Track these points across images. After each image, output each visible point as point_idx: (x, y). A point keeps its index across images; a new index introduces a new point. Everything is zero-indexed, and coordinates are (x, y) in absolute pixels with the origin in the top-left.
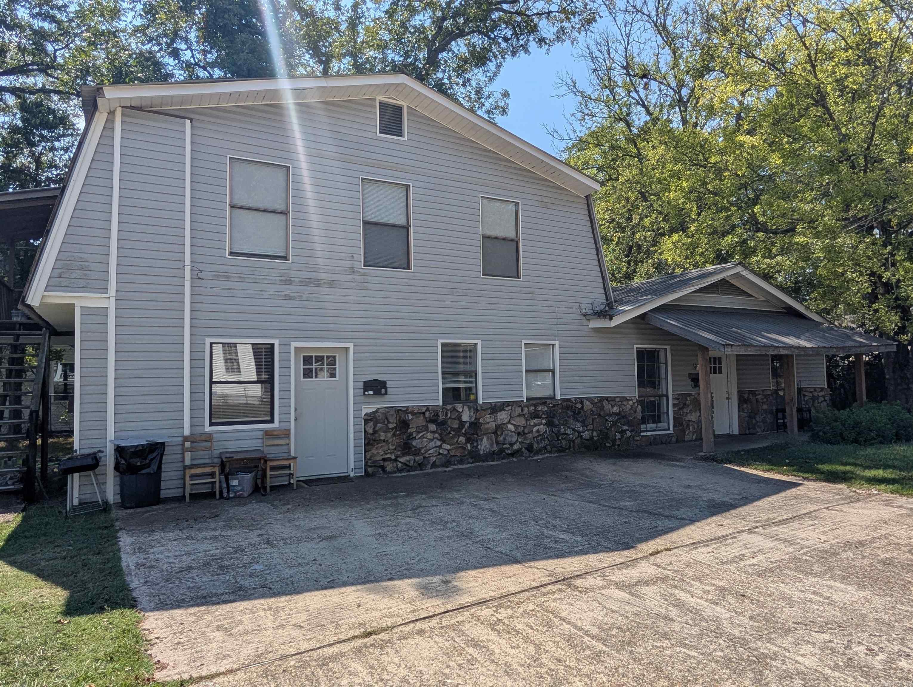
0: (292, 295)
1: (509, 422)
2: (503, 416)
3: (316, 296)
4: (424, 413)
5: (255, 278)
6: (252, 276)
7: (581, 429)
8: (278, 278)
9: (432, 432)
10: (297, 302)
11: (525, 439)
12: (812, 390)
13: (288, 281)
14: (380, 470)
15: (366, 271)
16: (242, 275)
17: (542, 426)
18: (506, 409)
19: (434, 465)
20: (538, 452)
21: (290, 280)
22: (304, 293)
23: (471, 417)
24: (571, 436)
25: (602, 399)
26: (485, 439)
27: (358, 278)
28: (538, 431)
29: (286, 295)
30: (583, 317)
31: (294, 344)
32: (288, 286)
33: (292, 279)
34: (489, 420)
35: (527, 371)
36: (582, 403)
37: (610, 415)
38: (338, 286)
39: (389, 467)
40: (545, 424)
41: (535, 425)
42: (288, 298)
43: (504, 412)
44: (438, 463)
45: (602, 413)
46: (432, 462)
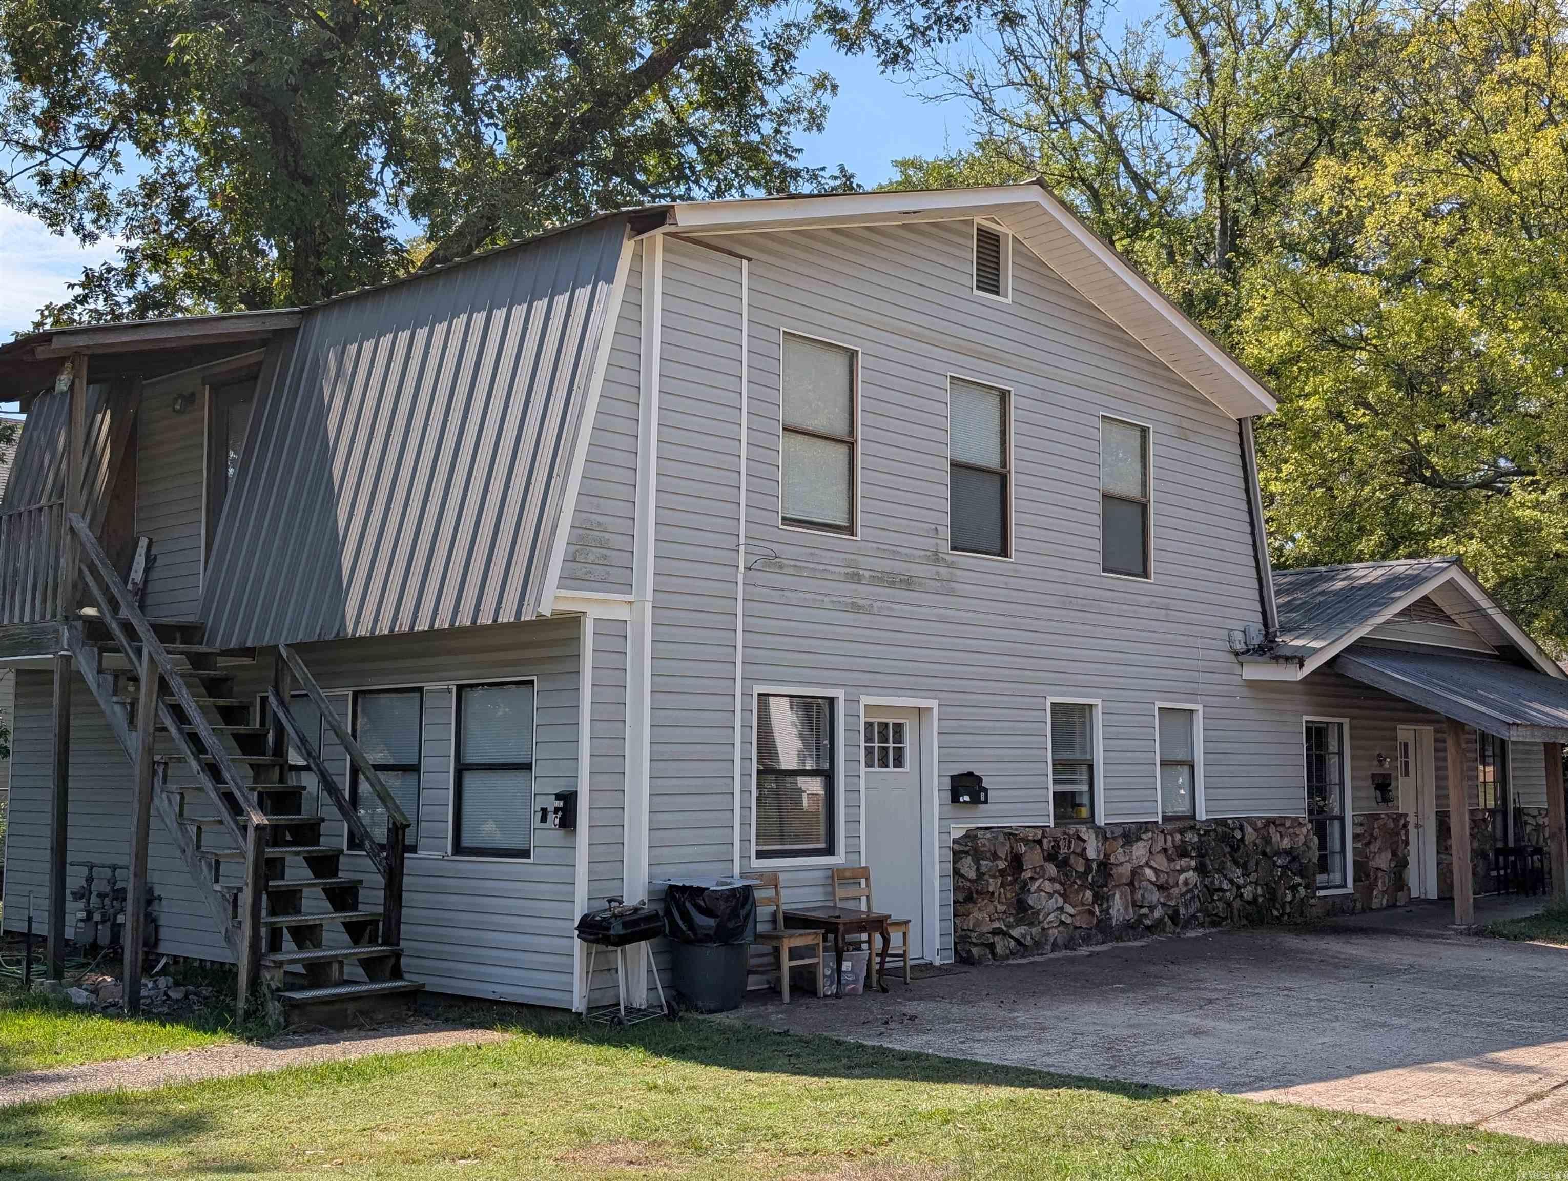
0: (861, 602)
1: (1147, 864)
2: (1139, 851)
3: (890, 605)
4: (1039, 842)
5: (814, 570)
6: (811, 566)
7: (1241, 881)
8: (843, 570)
9: (1052, 880)
10: (867, 618)
11: (1169, 897)
12: (1536, 813)
13: (855, 577)
14: (988, 951)
15: (955, 559)
16: (798, 564)
17: (1191, 873)
18: (1144, 837)
19: (1055, 947)
20: (1187, 925)
21: (858, 574)
22: (876, 601)
23: (1099, 852)
24: (1228, 894)
25: (1270, 822)
26: (1117, 896)
27: (943, 571)
28: (1186, 883)
29: (853, 603)
30: (1233, 658)
31: (865, 700)
32: (854, 586)
33: (861, 572)
34: (1122, 859)
35: (1164, 763)
36: (1241, 828)
37: (1278, 853)
38: (917, 588)
39: (1001, 946)
40: (1195, 870)
41: (1182, 871)
42: (856, 609)
43: (1141, 844)
44: (1060, 942)
45: (1268, 850)
46: (1052, 939)
